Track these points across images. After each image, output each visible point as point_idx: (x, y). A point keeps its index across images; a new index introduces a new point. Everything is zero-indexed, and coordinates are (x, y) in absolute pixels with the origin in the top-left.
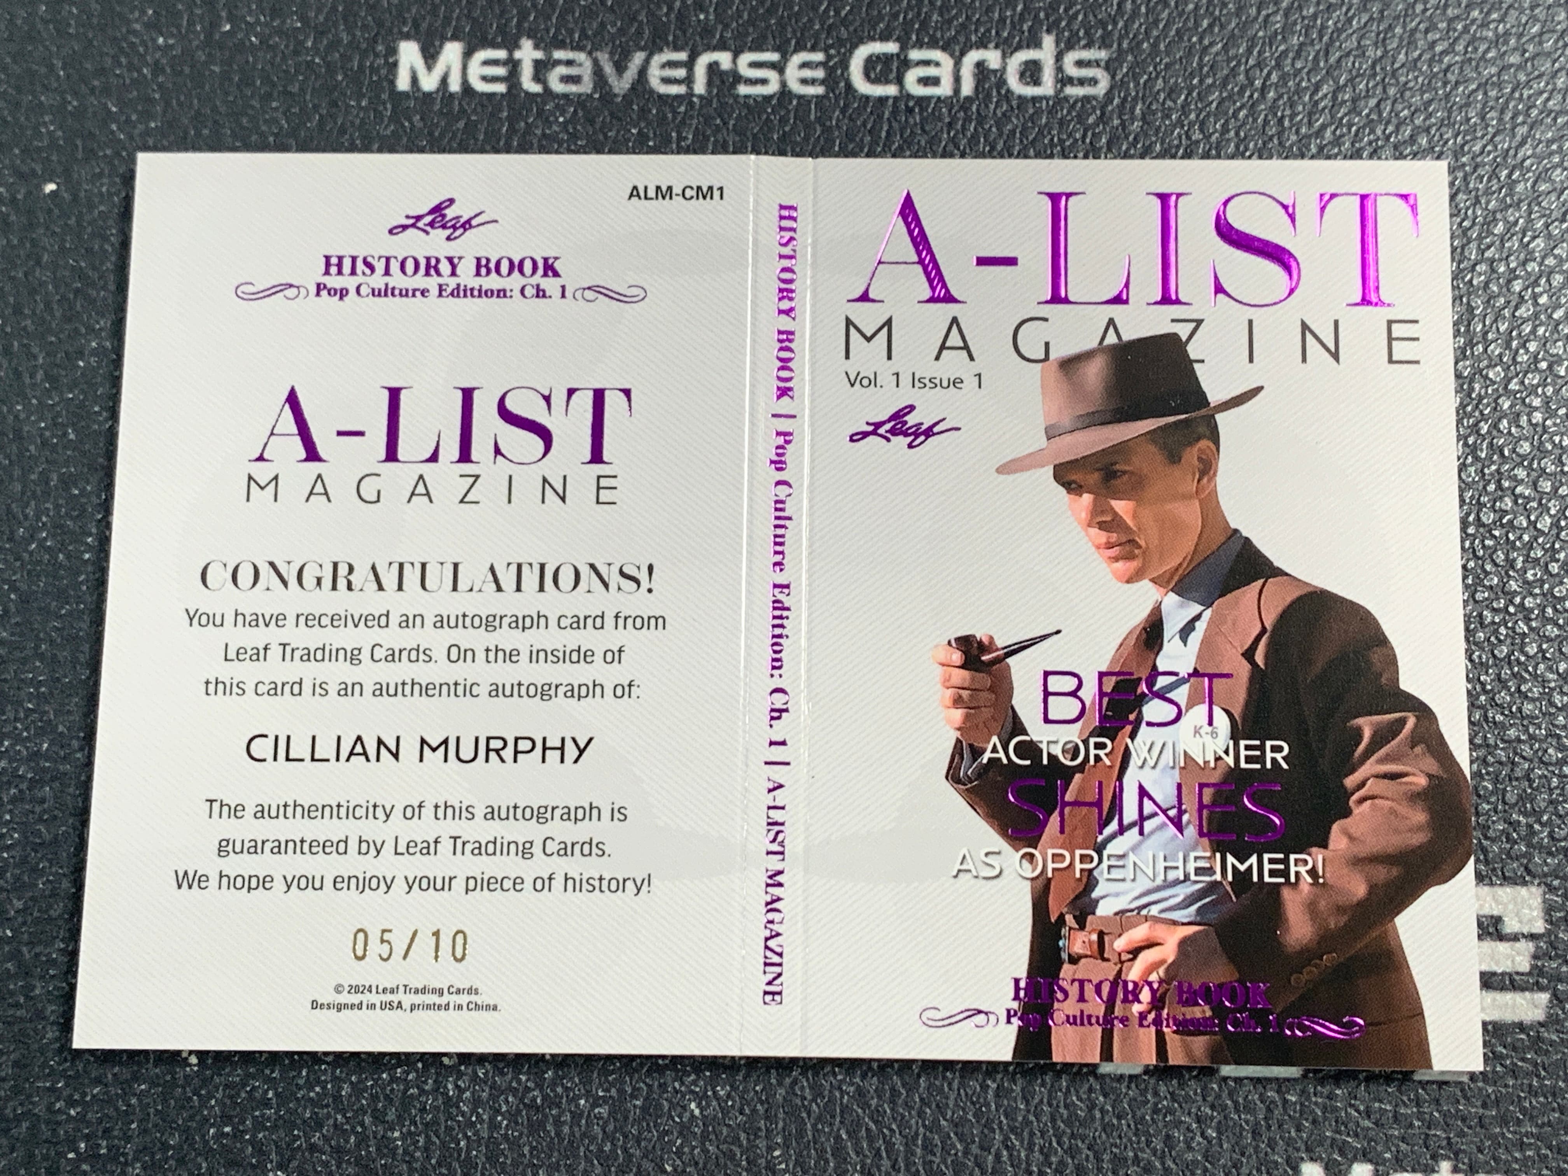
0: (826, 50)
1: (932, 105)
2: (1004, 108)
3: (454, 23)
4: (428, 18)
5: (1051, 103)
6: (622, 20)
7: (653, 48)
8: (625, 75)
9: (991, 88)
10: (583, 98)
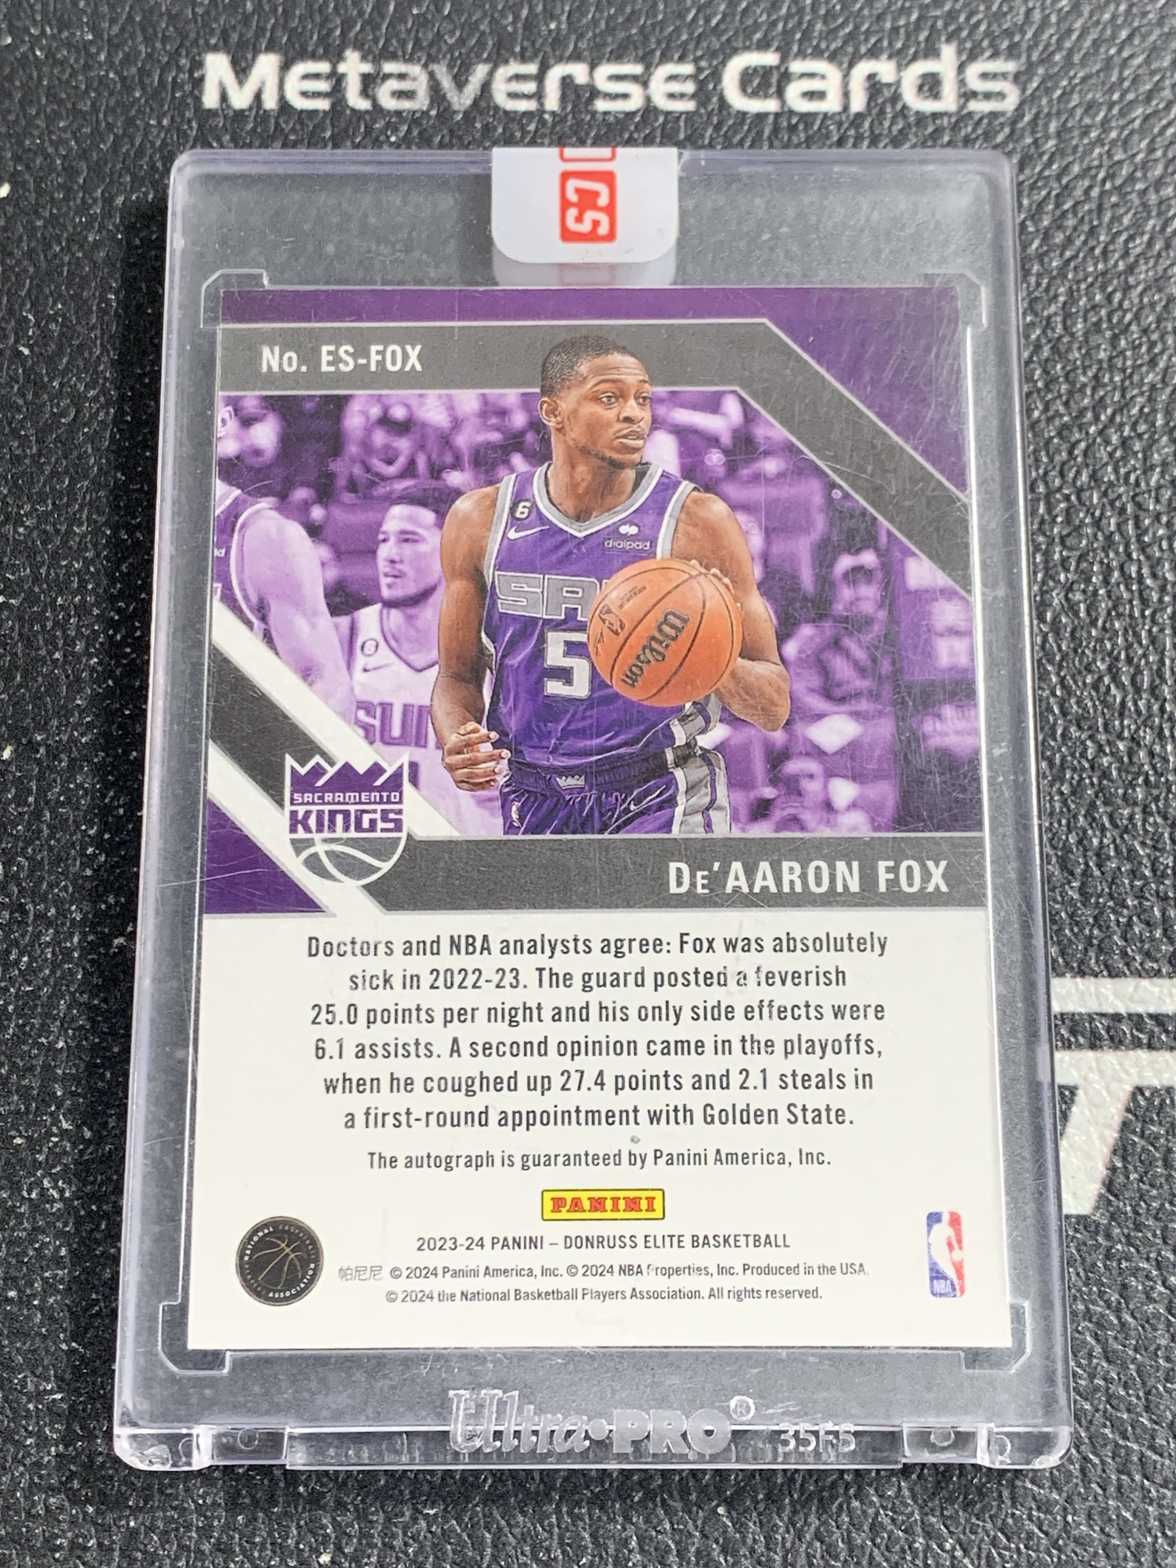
0: (696, 60)
1: (818, 122)
2: (900, 126)
3: (268, 35)
4: (239, 27)
5: (953, 120)
6: (462, 29)
7: (497, 59)
8: (465, 90)
9: (884, 103)
10: (418, 115)
